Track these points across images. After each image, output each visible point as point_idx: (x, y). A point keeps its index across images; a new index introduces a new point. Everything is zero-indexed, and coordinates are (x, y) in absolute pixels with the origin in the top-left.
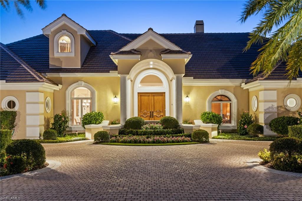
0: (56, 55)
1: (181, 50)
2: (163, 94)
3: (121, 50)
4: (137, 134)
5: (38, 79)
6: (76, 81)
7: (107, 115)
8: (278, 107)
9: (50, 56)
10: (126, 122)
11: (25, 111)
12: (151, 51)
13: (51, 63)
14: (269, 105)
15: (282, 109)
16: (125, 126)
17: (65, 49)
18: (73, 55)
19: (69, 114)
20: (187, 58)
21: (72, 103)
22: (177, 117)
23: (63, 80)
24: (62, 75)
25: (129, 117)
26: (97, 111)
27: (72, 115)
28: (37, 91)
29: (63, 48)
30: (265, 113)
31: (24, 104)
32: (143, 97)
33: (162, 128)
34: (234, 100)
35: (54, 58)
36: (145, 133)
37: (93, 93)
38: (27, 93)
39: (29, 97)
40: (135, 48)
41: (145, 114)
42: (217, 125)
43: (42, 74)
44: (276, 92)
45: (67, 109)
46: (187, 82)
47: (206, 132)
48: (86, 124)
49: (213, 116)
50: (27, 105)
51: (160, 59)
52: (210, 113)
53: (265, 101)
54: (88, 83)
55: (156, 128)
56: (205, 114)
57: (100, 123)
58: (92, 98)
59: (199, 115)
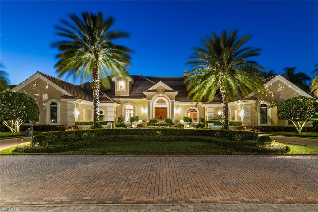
0: (118, 90)
1: (173, 90)
2: (166, 108)
3: (148, 90)
4: (155, 125)
5: (113, 101)
6: (127, 102)
7: (141, 118)
8: (214, 115)
9: (115, 90)
10: (150, 120)
11: (107, 115)
12: (161, 90)
13: (115, 93)
14: (210, 114)
15: (216, 116)
16: (150, 122)
17: (122, 87)
18: (125, 90)
19: (123, 117)
20: (176, 93)
21: (125, 112)
22: (172, 119)
23: (121, 101)
24: (121, 99)
25: (151, 119)
26: (136, 116)
27: (125, 117)
28: (112, 107)
29: (121, 87)
30: (209, 117)
31: (107, 112)
32: (157, 110)
33: (165, 123)
34: (198, 112)
35: (117, 92)
36: (158, 125)
37: (134, 108)
38: (108, 108)
39: (109, 109)
40: (154, 89)
41: (158, 117)
42: (189, 122)
43: (112, 99)
44: (213, 109)
45: (123, 115)
46: (176, 103)
47: (183, 125)
48: (132, 121)
49: (188, 119)
50: (108, 113)
51: (165, 94)
52: (187, 117)
53: (209, 112)
54: (133, 103)
55: (162, 123)
56: (184, 117)
57: (138, 121)
58: (134, 110)
59: (182, 118)
